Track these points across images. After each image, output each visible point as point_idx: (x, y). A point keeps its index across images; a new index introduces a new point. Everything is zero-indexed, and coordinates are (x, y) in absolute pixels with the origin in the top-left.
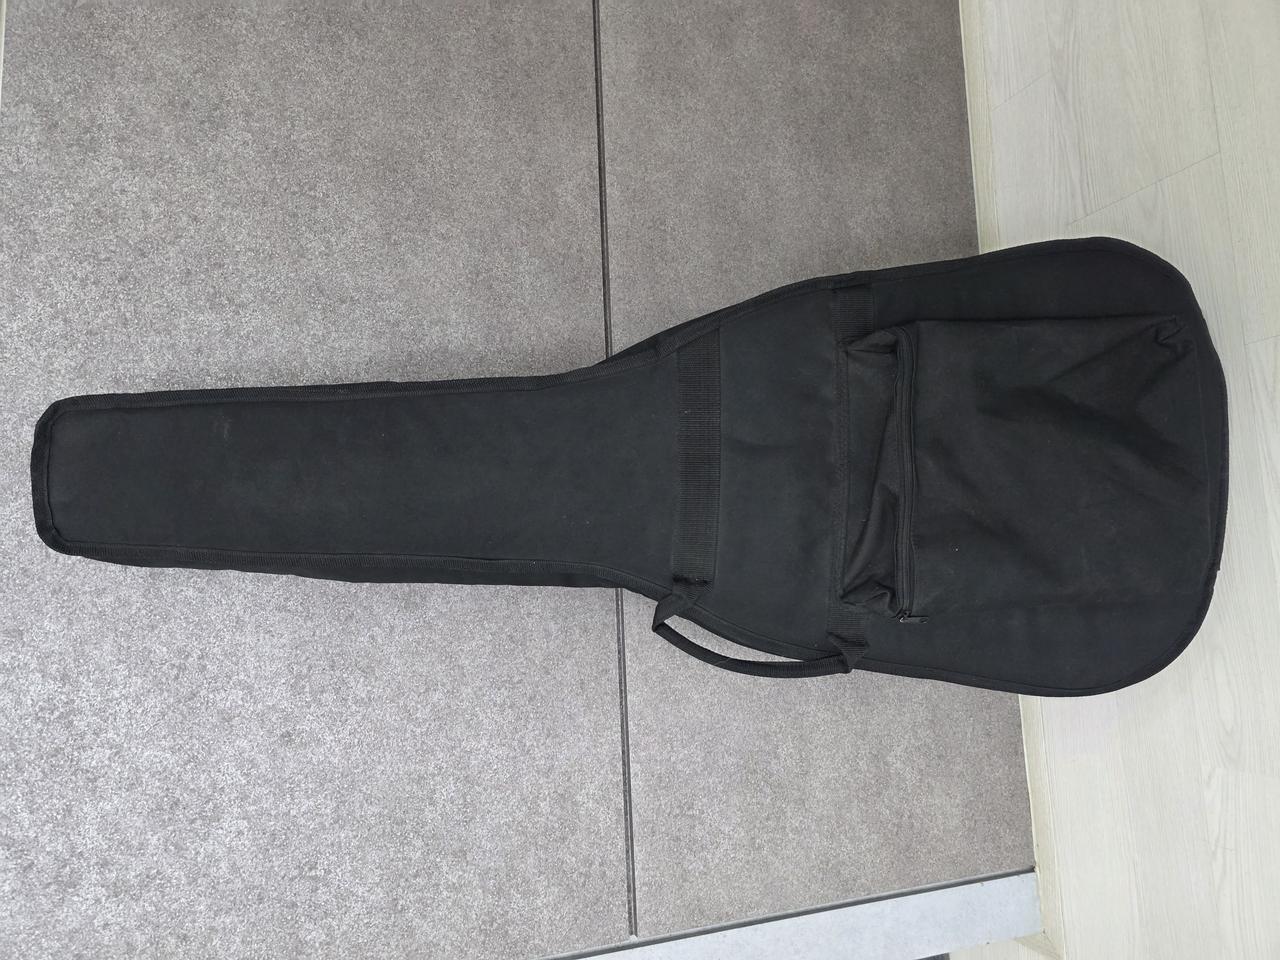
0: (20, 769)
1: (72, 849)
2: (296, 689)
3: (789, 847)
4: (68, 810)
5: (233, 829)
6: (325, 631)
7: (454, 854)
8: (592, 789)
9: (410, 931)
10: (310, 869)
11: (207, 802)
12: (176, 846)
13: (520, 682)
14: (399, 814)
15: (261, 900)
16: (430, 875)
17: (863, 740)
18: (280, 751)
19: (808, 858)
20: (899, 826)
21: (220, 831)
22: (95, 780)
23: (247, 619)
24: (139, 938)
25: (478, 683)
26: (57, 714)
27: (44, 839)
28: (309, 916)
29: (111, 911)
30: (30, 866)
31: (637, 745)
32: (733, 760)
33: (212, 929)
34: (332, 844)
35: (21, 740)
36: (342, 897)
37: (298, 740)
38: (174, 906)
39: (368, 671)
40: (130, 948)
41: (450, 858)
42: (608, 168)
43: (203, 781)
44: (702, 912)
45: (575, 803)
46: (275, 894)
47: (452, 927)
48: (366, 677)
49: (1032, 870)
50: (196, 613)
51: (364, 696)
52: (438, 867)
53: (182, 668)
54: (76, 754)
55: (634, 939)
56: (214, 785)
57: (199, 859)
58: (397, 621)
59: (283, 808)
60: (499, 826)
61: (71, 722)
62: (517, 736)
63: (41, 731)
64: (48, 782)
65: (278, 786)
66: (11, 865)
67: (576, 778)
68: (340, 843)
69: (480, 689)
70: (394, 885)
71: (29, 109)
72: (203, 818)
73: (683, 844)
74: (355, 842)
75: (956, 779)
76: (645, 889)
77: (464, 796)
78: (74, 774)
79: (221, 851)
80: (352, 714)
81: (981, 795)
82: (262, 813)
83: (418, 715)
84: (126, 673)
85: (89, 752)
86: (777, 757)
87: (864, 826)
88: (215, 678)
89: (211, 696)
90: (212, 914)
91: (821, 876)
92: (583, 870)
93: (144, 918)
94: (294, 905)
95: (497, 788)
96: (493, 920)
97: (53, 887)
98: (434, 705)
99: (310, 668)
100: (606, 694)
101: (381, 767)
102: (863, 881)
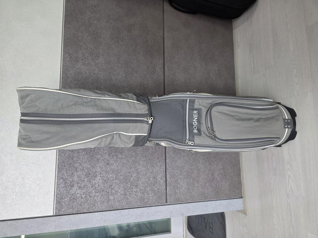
0: (65, 166)
1: (73, 180)
2: (109, 155)
3: (195, 190)
4: (72, 174)
5: (99, 179)
7: (135, 186)
8: (160, 176)
9: (128, 199)
10: (111, 187)
11: (95, 174)
12: (89, 181)
13: (147, 156)
14: (126, 178)
15: (103, 191)
16: (131, 189)
17: (210, 171)
18: (107, 166)
19: (199, 192)
20: (216, 187)
21: (97, 179)
22: (77, 169)
24: (83, 196)
25: (140, 156)
26: (71, 157)
27: (68, 178)
28: (111, 195)
29: (79, 191)
30: (66, 182)
31: (168, 169)
32: (185, 173)
33: (95, 195)
34: (115, 183)
35: (65, 161)
36: (117, 192)
37: (109, 164)
38: (89, 191)
39: (121, 153)
40: (82, 197)
42: (165, 64)
43: (94, 170)
44: (179, 200)
45: (156, 179)
46: (105, 190)
47: (135, 198)
49: (242, 198)
51: (120, 157)
54: (74, 164)
55: (166, 204)
56: (96, 171)
57: (93, 183)
59: (107, 176)
60: (143, 182)
61: (73, 159)
62: (147, 166)
63: (68, 160)
64: (69, 169)
65: (106, 172)
66: (63, 182)
67: (157, 174)
68: (116, 182)
69: (140, 157)
70: (125, 191)
71: (67, 55)
72: (94, 176)
73: (176, 188)
74: (119, 183)
75: (227, 179)
76: (168, 195)
77: (137, 176)
78: (73, 168)
79: (97, 182)
80: (119, 160)
81: (232, 183)
82: (103, 176)
83: (130, 161)
84: (82, 151)
85: (76, 164)
86: (193, 173)
87: (209, 187)
89: (95, 156)
90: (95, 193)
91: (201, 195)
92: (158, 191)
93: (84, 193)
94: (108, 192)
95: (143, 175)
96: (142, 198)
97: (70, 186)
98: (132, 160)
99: (112, 152)
100: (163, 160)
101: (123, 170)
102: (209, 197)
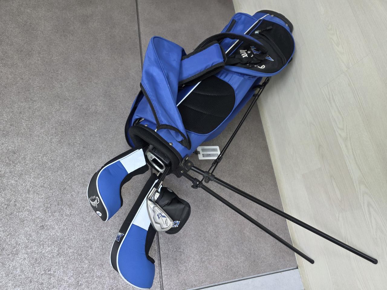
2: (46, 211)
3: (214, 261)
5: (22, 257)
6: (56, 193)
7: (99, 265)
10: (49, 271)
11: (14, 248)
14: (80, 252)
16: (90, 273)
17: (235, 226)
18: (40, 232)
19: (221, 265)
20: (250, 254)
21: (18, 258)
23: (31, 190)
34: (56, 263)
36: (60, 280)
37: (46, 228)
39: (70, 206)
41: (97, 267)
43: (13, 242)
44: (186, 284)
46: (36, 280)
48: (69, 208)
49: (297, 268)
50: (14, 188)
51: (69, 213)
52: (93, 270)
53: (8, 205)
56: (17, 243)
57: (10, 268)
58: (80, 190)
59: (40, 250)
65: (39, 243)
68: (59, 262)
70: (78, 277)
72: (12, 254)
73: (178, 261)
74: (64, 262)
76: (166, 276)
77: (102, 246)
79: (18, 265)
80: (65, 219)
82: (32, 252)
83: (87, 220)
86: (207, 232)
87: (239, 254)
88: (19, 208)
89: (17, 214)
90: (13, 287)
91: (226, 271)
94: (42, 284)
99: (51, 205)
101: (74, 237)
102: (240, 272)
